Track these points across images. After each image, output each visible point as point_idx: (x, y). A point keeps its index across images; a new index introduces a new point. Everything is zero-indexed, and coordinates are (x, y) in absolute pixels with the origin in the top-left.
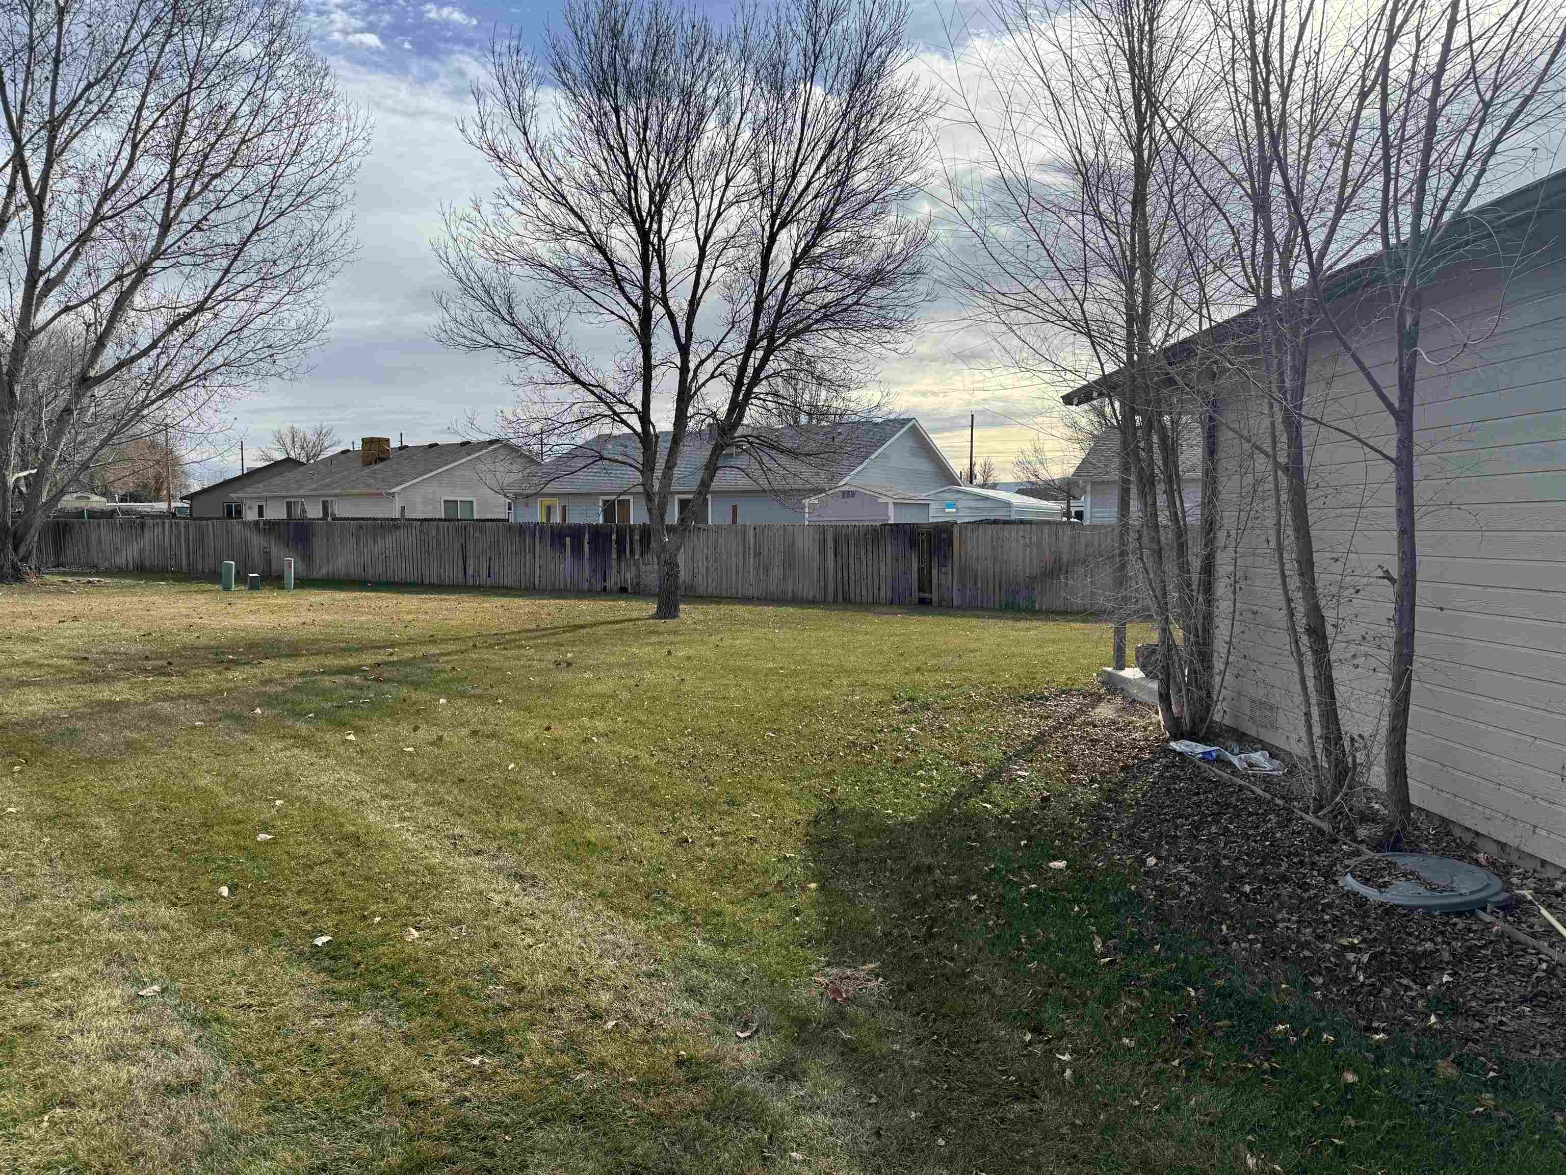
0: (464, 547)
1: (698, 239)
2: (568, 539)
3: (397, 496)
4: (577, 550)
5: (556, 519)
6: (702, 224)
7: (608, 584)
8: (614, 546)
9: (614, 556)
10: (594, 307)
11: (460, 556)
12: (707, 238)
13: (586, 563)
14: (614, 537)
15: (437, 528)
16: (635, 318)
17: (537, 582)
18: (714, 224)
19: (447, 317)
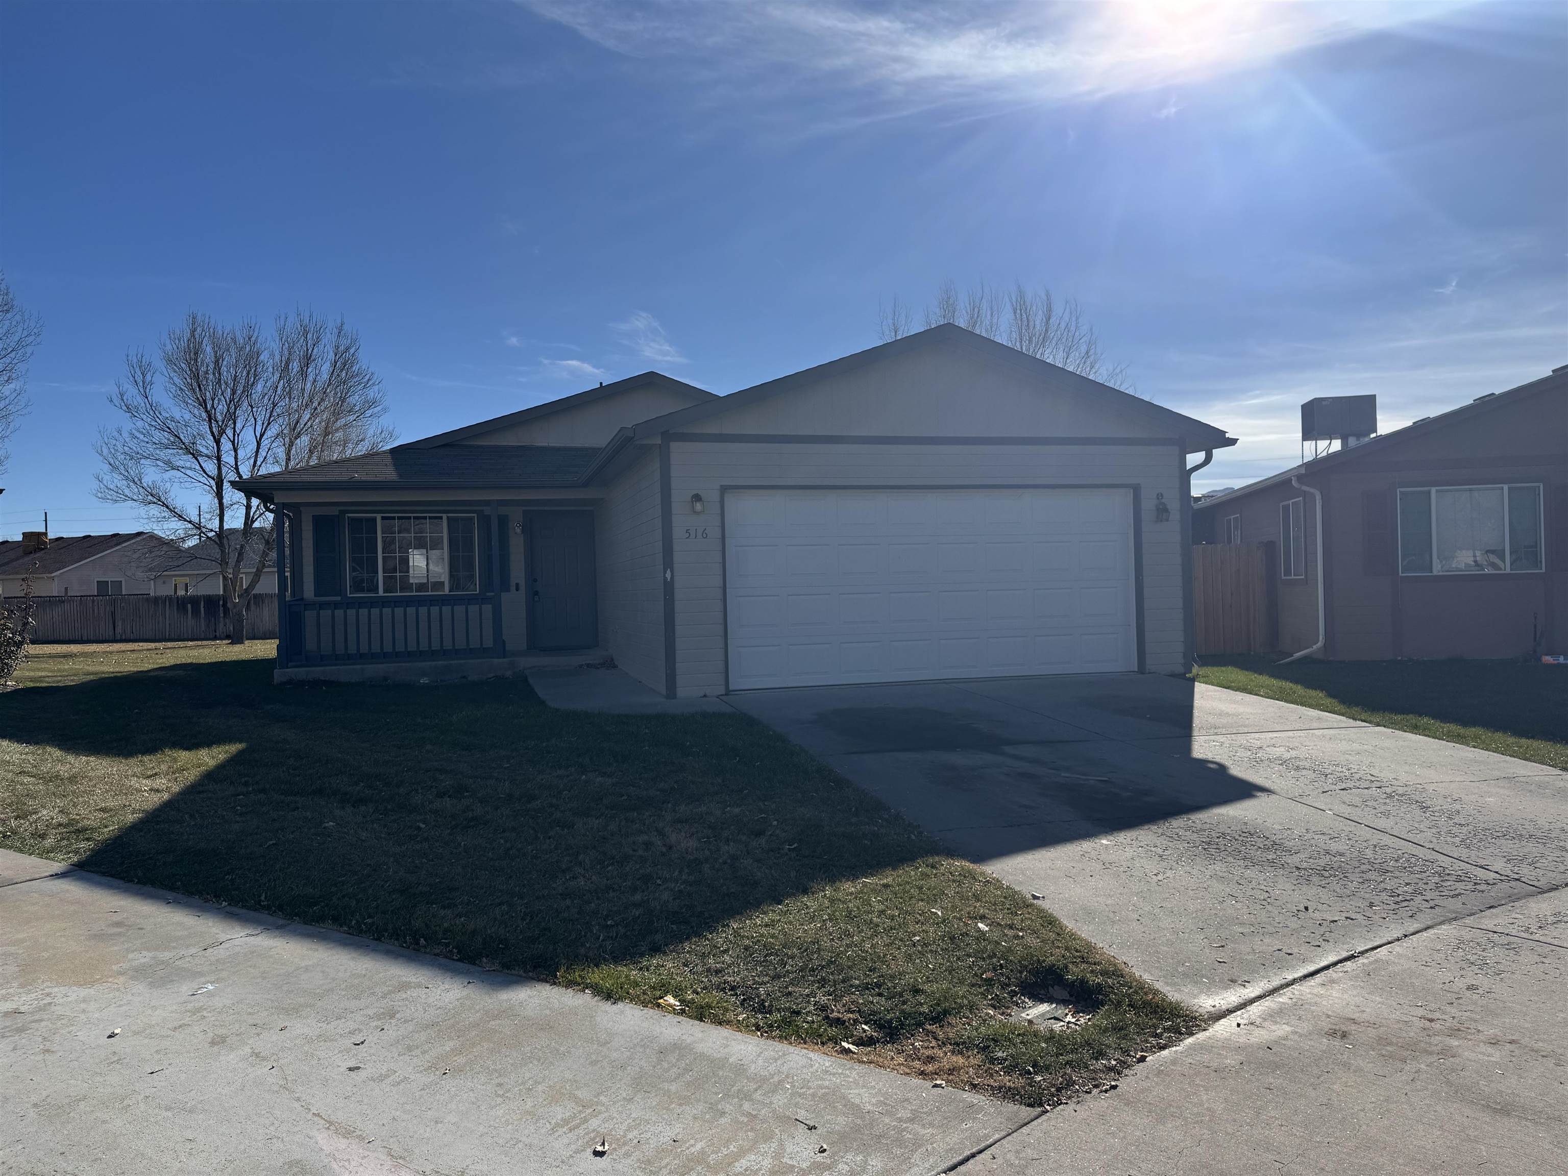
0: (113, 614)
1: (256, 437)
2: (189, 606)
3: (56, 579)
4: (196, 612)
5: (181, 593)
6: (259, 429)
7: (218, 634)
8: (221, 608)
9: (222, 615)
10: (189, 479)
11: (111, 621)
12: (262, 436)
13: (202, 620)
14: (221, 603)
15: (93, 601)
16: (213, 483)
17: (167, 634)
18: (265, 430)
19: (102, 486)
